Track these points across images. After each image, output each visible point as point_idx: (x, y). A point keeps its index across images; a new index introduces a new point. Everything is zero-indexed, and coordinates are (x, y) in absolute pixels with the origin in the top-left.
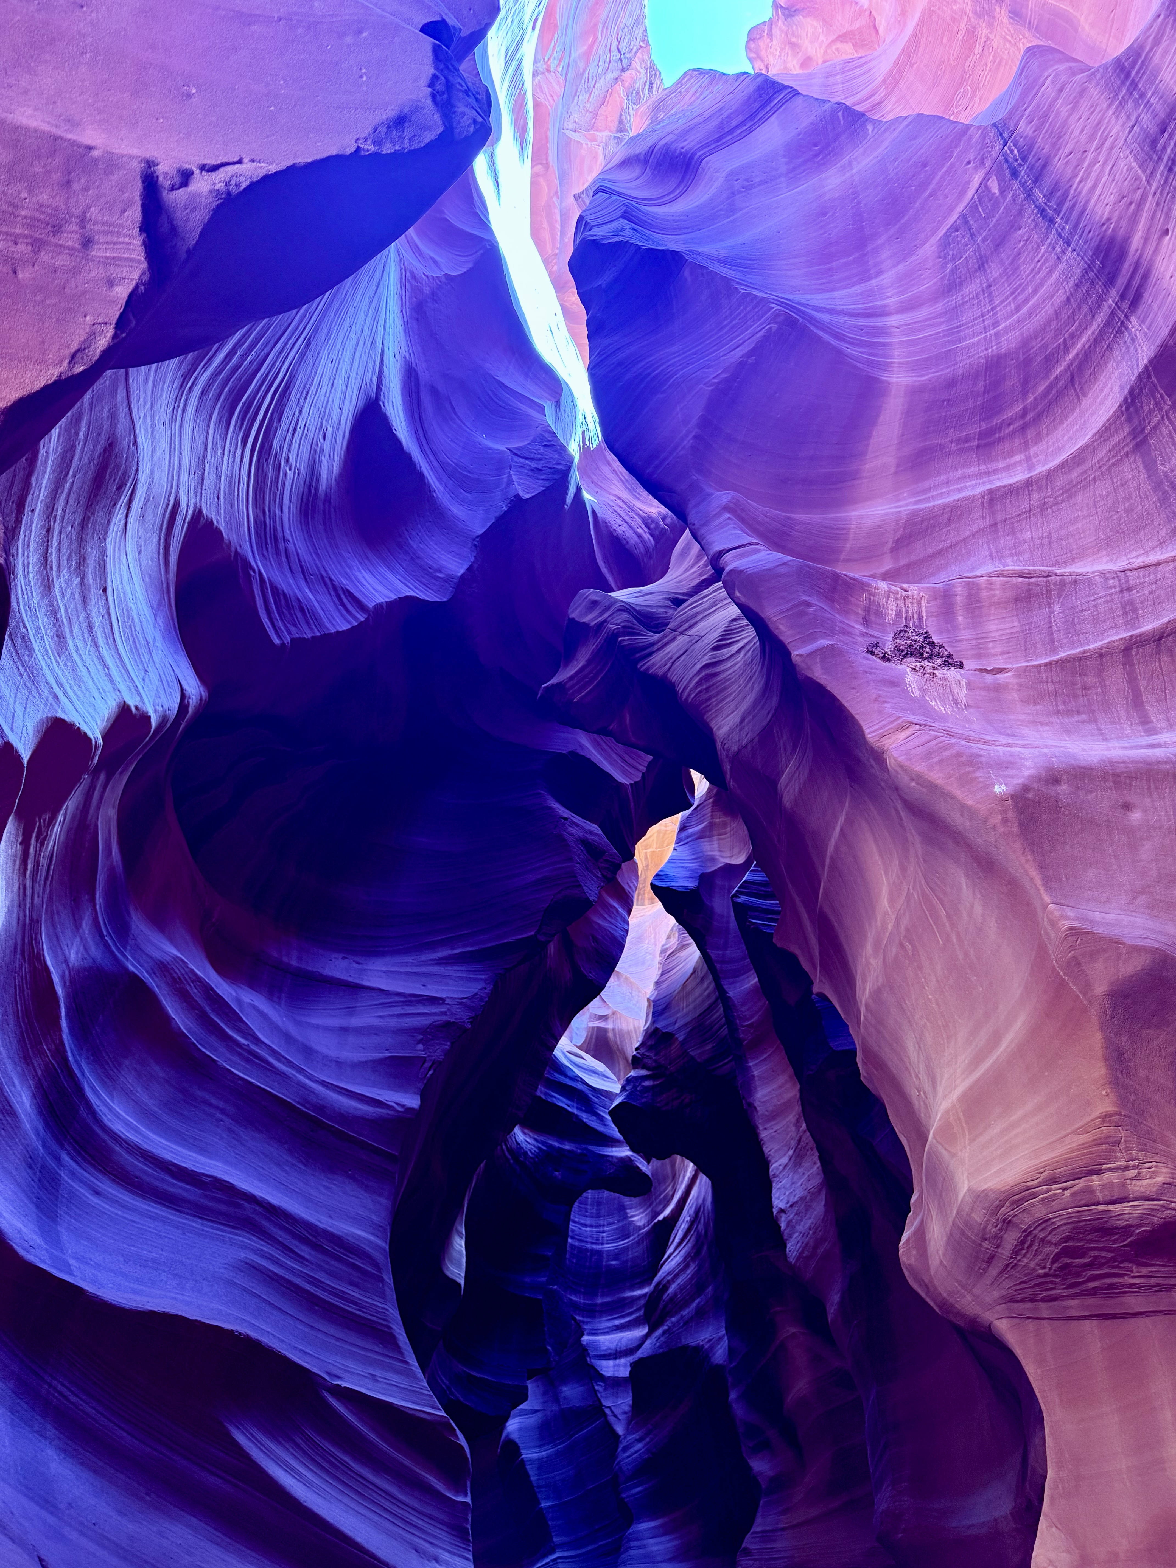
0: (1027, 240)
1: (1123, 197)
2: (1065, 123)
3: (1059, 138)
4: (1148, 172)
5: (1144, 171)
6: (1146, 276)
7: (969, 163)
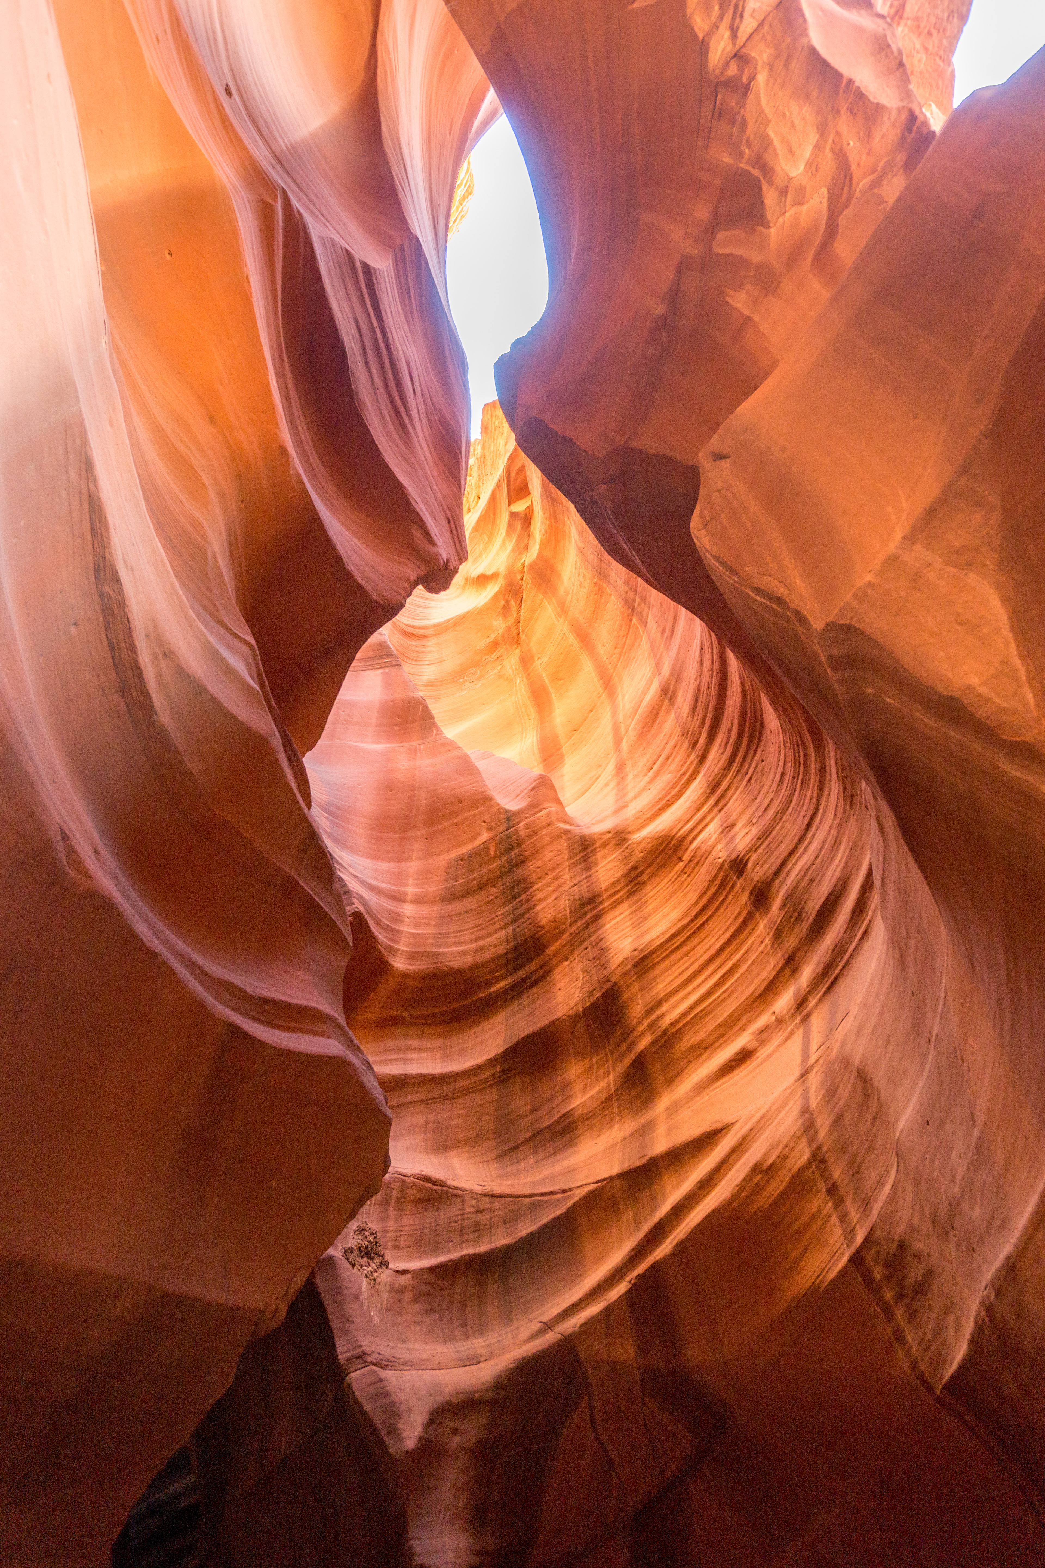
0: (496, 898)
1: (555, 922)
2: (542, 847)
3: (537, 852)
4: (573, 919)
5: (571, 917)
6: (547, 973)
7: (484, 822)
